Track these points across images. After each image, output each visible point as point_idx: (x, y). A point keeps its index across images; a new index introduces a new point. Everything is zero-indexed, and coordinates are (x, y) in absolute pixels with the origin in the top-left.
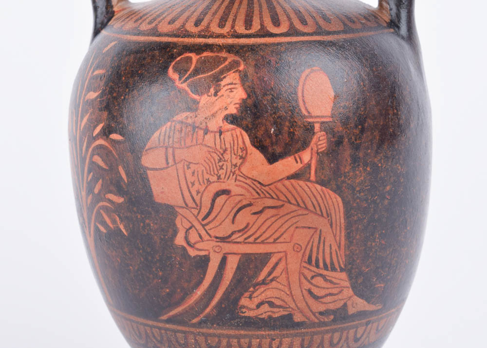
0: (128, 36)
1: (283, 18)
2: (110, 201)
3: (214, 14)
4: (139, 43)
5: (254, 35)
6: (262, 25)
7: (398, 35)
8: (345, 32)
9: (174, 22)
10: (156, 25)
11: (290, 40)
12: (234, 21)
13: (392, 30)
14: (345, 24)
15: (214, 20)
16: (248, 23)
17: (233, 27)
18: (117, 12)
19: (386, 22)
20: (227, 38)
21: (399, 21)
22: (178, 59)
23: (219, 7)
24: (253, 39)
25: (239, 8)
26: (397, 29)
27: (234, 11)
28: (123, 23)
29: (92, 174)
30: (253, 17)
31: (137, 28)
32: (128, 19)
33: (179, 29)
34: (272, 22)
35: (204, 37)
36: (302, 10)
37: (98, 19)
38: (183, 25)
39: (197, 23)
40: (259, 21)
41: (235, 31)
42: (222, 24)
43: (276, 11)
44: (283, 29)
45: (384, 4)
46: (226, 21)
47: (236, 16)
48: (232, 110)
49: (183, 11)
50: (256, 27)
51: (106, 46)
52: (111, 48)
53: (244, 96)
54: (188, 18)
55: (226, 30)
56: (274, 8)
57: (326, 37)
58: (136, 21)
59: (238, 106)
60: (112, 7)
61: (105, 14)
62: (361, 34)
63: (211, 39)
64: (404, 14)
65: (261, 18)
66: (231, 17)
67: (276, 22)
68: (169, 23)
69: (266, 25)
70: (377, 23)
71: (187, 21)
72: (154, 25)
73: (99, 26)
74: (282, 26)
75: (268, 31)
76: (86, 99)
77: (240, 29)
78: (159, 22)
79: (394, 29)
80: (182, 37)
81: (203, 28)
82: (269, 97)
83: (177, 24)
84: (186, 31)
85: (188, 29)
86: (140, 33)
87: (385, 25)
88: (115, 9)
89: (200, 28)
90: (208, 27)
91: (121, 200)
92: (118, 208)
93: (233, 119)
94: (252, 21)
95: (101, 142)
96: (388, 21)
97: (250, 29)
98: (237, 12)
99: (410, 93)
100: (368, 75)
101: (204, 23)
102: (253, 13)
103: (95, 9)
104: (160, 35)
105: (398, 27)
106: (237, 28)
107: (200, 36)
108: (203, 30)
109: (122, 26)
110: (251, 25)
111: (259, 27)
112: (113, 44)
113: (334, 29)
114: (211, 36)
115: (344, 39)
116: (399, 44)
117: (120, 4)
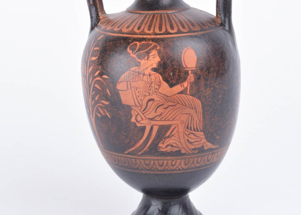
0: (109, 33)
1: (175, 26)
2: (103, 103)
3: (146, 24)
4: (114, 37)
5: (163, 34)
6: (166, 29)
7: (224, 29)
8: (201, 31)
9: (129, 27)
10: (121, 29)
11: (178, 36)
12: (154, 27)
13: (222, 27)
14: (201, 27)
15: (146, 27)
16: (160, 29)
17: (154, 30)
18: (102, 19)
19: (219, 23)
20: (152, 35)
21: (225, 23)
22: (132, 44)
23: (148, 21)
24: (162, 36)
25: (156, 21)
26: (224, 27)
27: (154, 22)
28: (106, 26)
29: (94, 92)
30: (162, 25)
31: (112, 29)
32: (108, 25)
33: (131, 31)
34: (171, 28)
35: (142, 35)
36: (183, 21)
37: (93, 22)
38: (133, 29)
39: (139, 29)
40: (165, 27)
41: (155, 32)
42: (149, 30)
43: (172, 22)
44: (175, 31)
45: (219, 15)
46: (151, 27)
47: (155, 25)
48: (155, 66)
49: (132, 23)
50: (164, 30)
51: (99, 37)
52: (102, 38)
53: (159, 60)
54: (135, 26)
55: (151, 32)
56: (171, 21)
57: (193, 34)
58: (112, 26)
59: (157, 64)
60: (99, 17)
61: (96, 19)
62: (208, 31)
63: (145, 36)
64: (227, 20)
65: (166, 26)
66: (153, 25)
67: (172, 28)
68: (127, 28)
69: (168, 29)
70: (215, 25)
71: (134, 27)
72: (120, 28)
73: (93, 25)
74: (174, 29)
75: (169, 32)
76: (91, 60)
77: (157, 31)
78: (122, 27)
79: (223, 27)
80: (133, 35)
81: (141, 30)
82: (170, 60)
83: (130, 28)
84: (134, 32)
85: (135, 31)
86: (114, 32)
87: (219, 25)
88: (101, 18)
89: (140, 31)
90: (143, 30)
91: (107, 103)
92: (106, 107)
93: (155, 70)
94: (162, 27)
95: (98, 78)
96: (220, 23)
97: (161, 31)
98: (155, 23)
99: (229, 55)
100: (211, 49)
101: (142, 28)
102: (162, 24)
103: (92, 18)
104: (123, 33)
105: (225, 26)
106: (156, 31)
107: (140, 34)
108: (141, 32)
109: (106, 28)
110: (162, 29)
111: (165, 30)
112: (102, 36)
113: (196, 30)
114: (145, 34)
115: (201, 34)
116: (225, 34)
117: (102, 15)
